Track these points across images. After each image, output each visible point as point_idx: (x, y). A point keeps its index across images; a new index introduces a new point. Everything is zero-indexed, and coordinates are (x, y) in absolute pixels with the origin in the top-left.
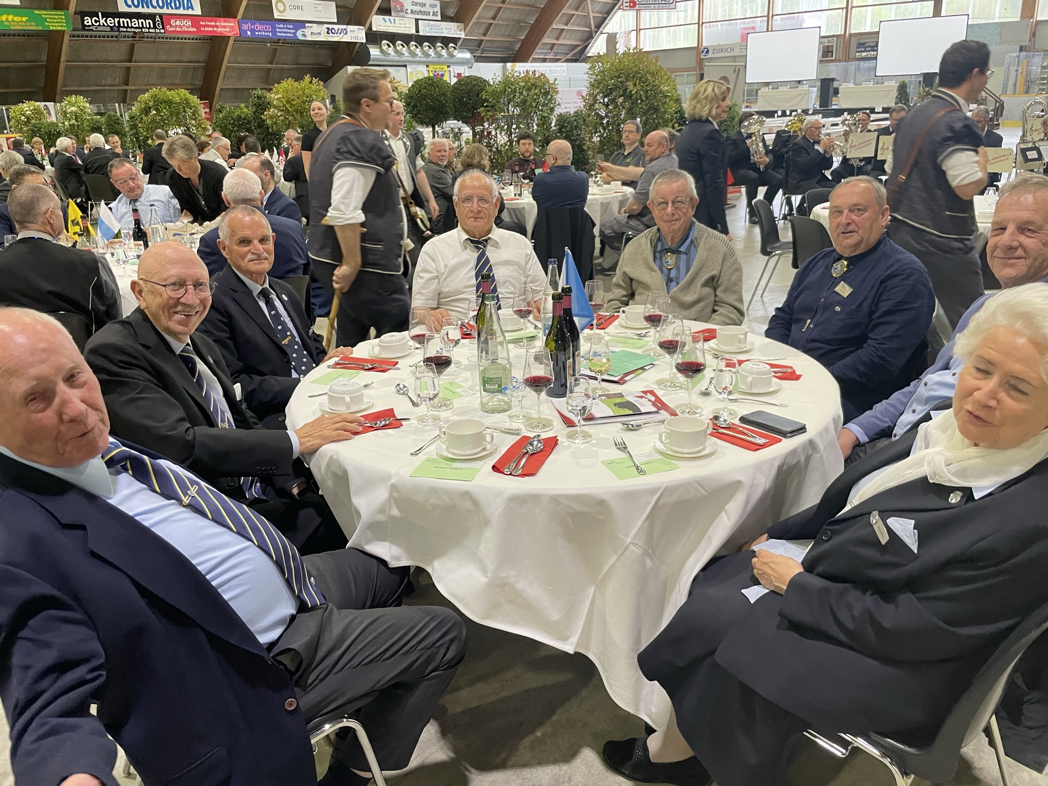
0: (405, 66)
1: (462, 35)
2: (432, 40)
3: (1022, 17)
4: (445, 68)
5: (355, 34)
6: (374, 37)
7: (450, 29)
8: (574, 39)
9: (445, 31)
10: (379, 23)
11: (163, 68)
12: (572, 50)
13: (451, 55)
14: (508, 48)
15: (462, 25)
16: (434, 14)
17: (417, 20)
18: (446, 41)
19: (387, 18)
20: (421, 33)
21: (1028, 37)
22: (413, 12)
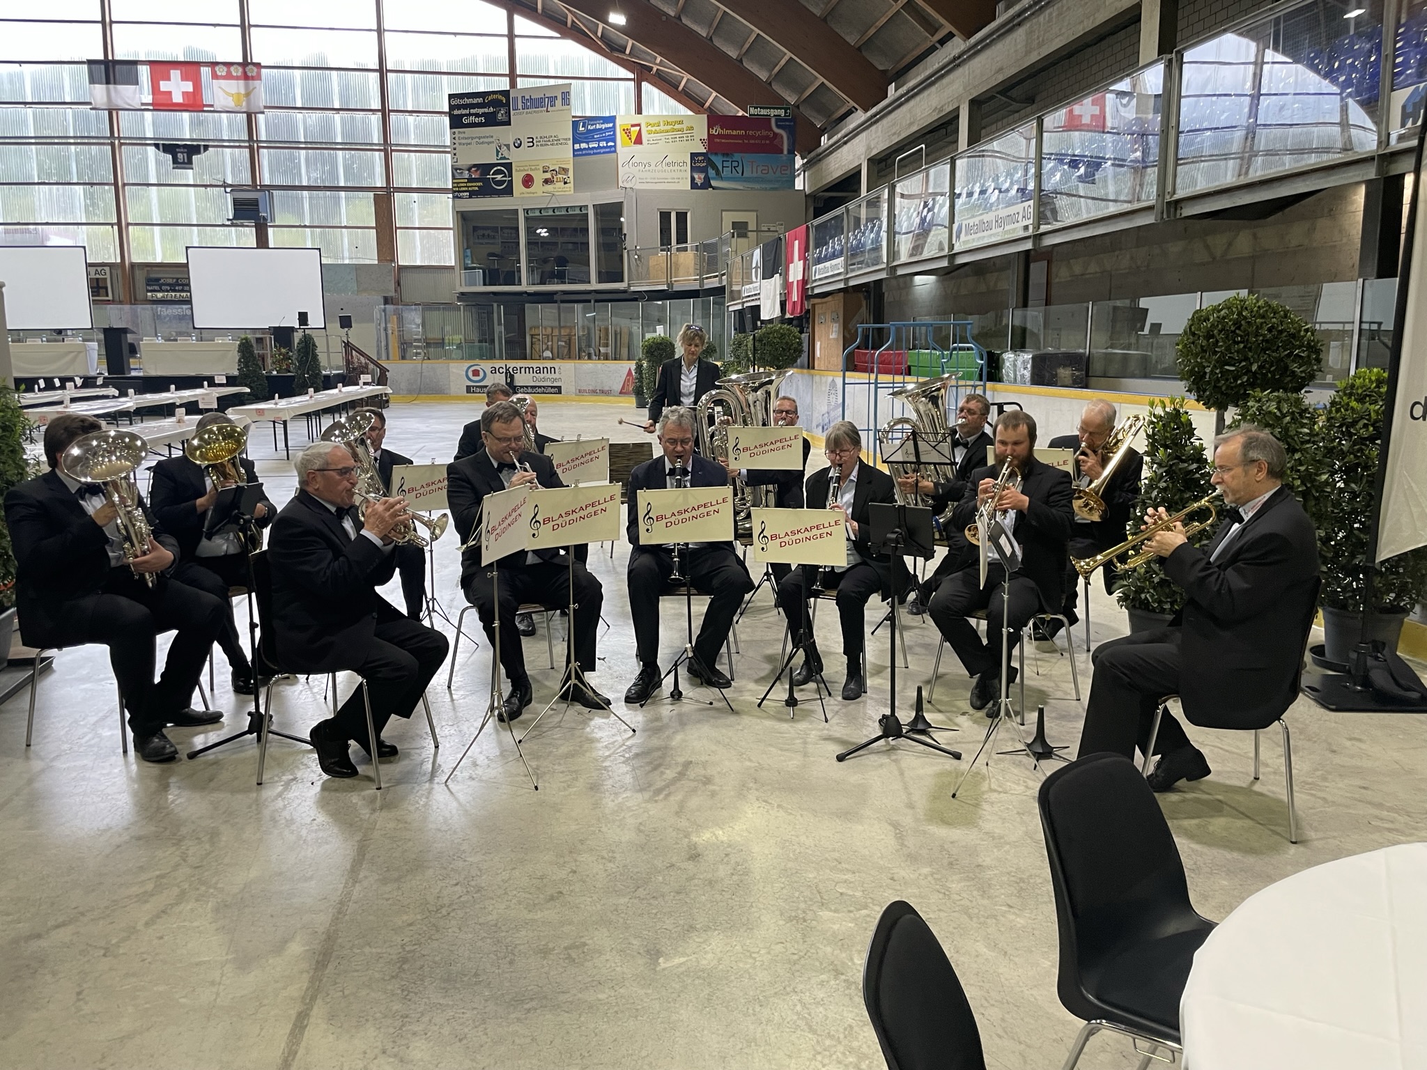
3: (380, 259)
21: (392, 286)
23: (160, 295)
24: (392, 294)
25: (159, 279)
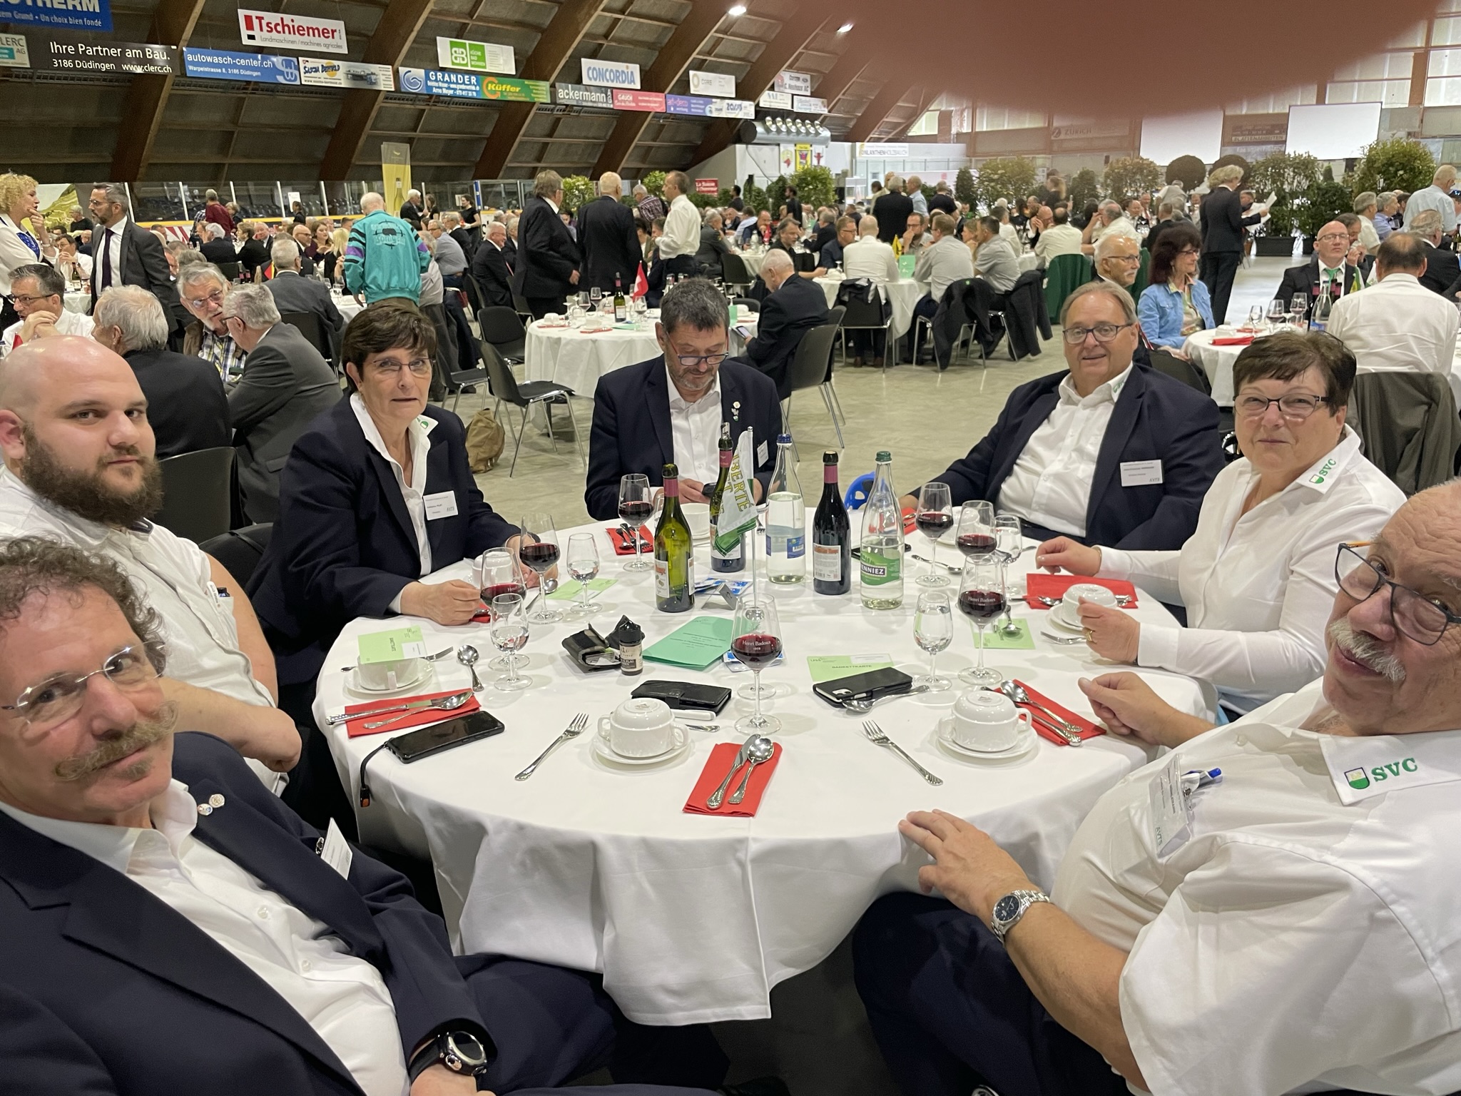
0: (779, 145)
1: (825, 111)
2: (804, 117)
3: (1410, 103)
4: (808, 146)
5: (746, 110)
6: (761, 114)
7: (816, 106)
8: (899, 117)
9: (813, 107)
10: (766, 100)
11: (570, 145)
12: (894, 129)
13: (817, 134)
14: (844, 126)
15: (825, 100)
16: (806, 90)
17: (793, 95)
18: (812, 117)
19: (771, 92)
20: (795, 110)
21: (1417, 123)
22: (790, 87)
23: (1240, 138)
24: (1417, 130)
25: (1241, 127)
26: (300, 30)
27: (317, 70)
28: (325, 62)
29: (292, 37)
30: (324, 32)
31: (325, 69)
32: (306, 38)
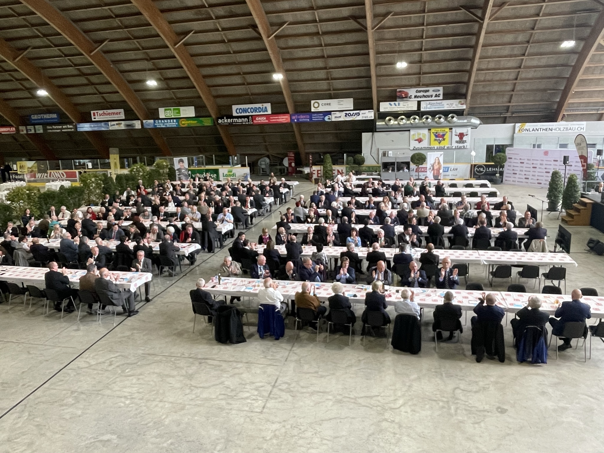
1: (463, 107)
4: (447, 130)
7: (454, 104)
9: (447, 106)
10: (386, 107)
15: (464, 100)
16: (437, 96)
17: (419, 102)
19: (393, 103)
22: (415, 97)
26: (109, 114)
27: (114, 125)
28: (117, 122)
29: (107, 116)
30: (117, 114)
31: (117, 124)
32: (111, 116)
